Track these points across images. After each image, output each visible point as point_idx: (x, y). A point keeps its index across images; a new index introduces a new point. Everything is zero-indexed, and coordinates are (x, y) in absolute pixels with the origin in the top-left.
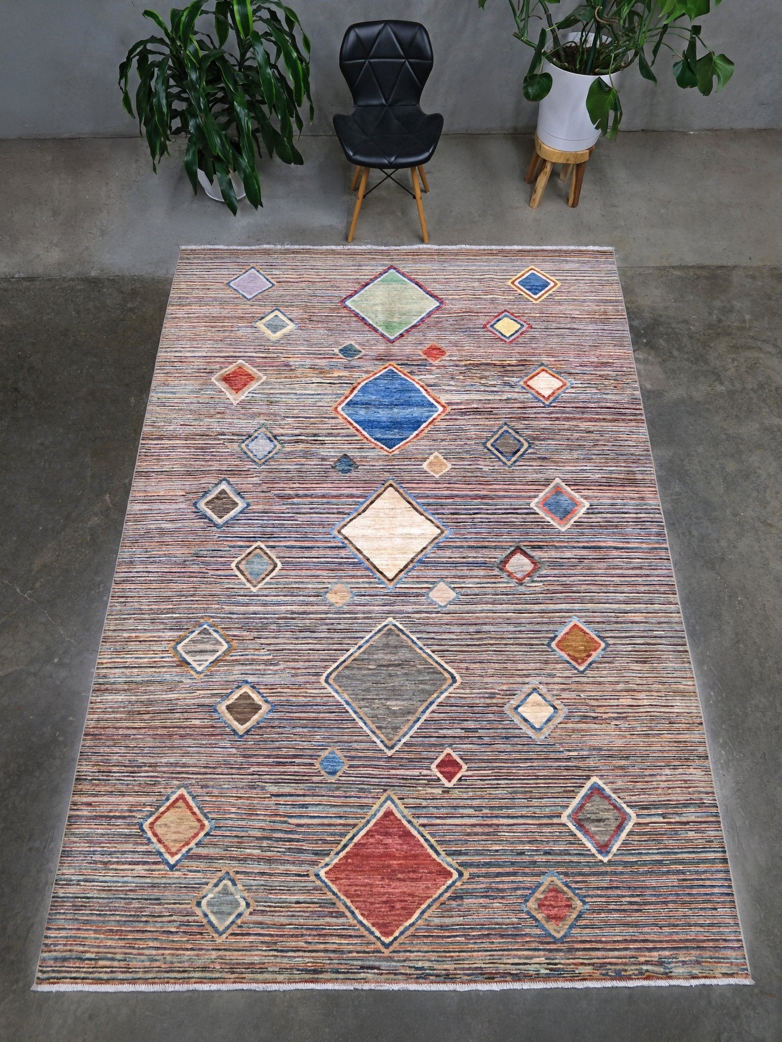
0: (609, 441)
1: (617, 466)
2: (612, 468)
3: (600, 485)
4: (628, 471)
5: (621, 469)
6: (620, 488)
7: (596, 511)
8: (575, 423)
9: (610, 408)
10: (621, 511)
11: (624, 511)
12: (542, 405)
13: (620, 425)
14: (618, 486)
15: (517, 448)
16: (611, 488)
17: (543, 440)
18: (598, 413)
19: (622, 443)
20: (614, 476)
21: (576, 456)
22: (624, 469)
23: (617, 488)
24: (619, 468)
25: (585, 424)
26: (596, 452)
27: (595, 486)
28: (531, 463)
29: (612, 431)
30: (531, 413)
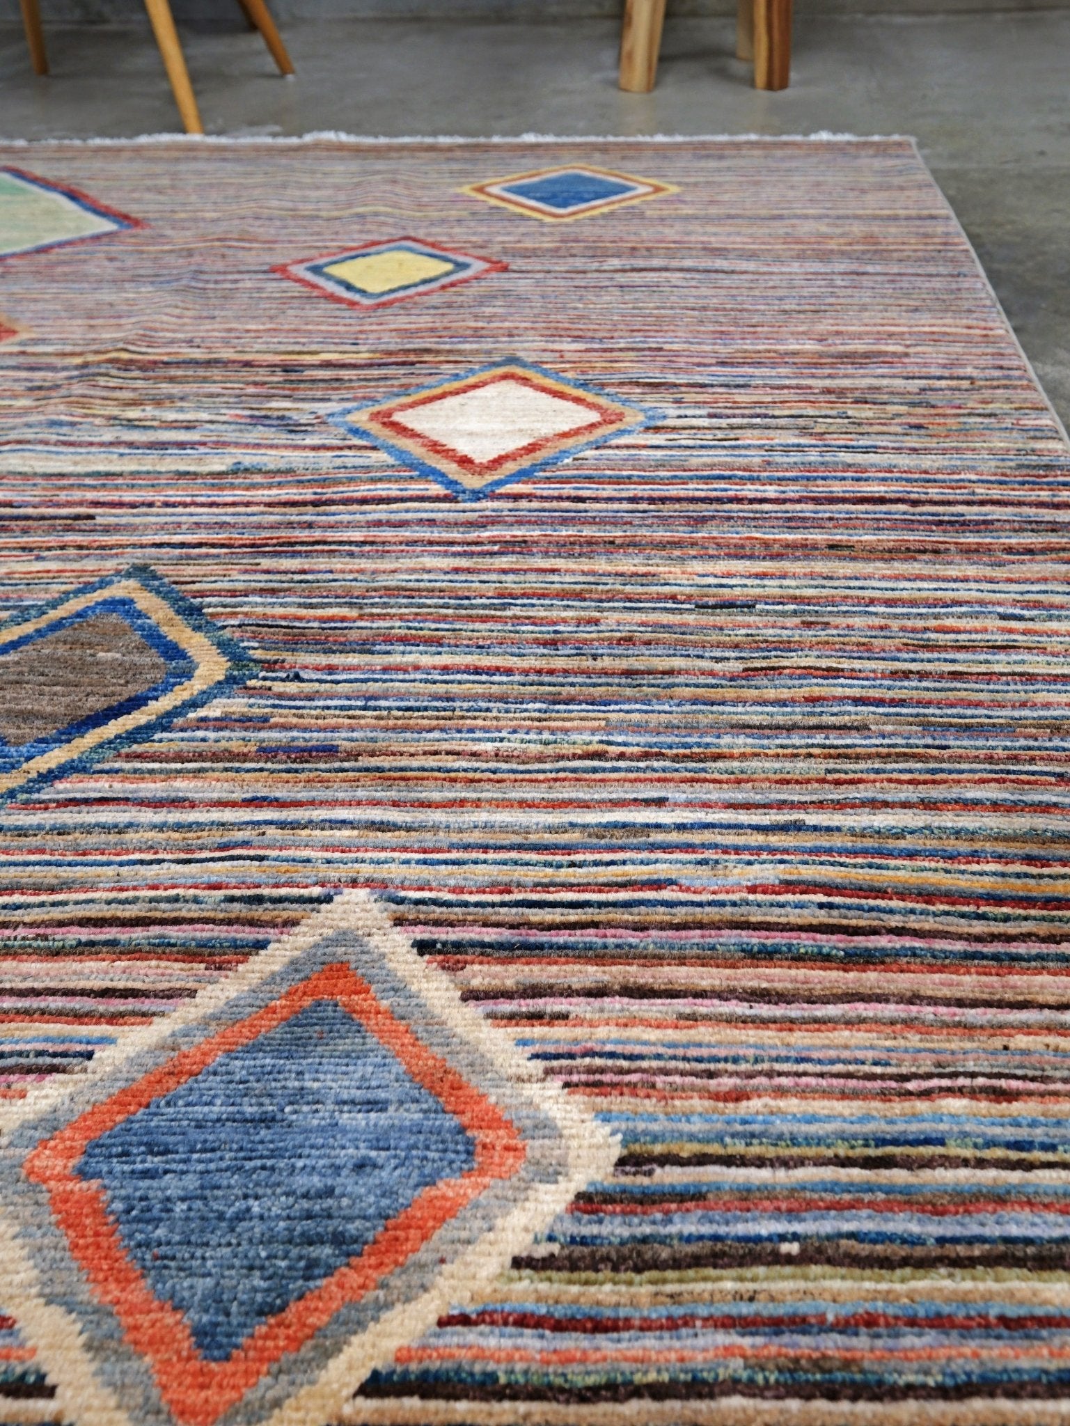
0: (865, 653)
1: (928, 805)
2: (882, 820)
3: (766, 955)
4: (1033, 836)
5: (968, 821)
6: (969, 983)
7: (688, 1224)
8: (629, 563)
9: (882, 501)
10: (988, 1225)
11: (1018, 1224)
12: (436, 489)
13: (953, 571)
14: (940, 962)
15: (133, 690)
16: (871, 979)
17: (365, 647)
18: (792, 523)
19: (965, 662)
20: (901, 873)
21: (585, 739)
22: (993, 822)
23: (931, 983)
24: (948, 820)
25: (698, 566)
26: (755, 715)
27: (707, 957)
28: (182, 786)
29: (889, 603)
30: (349, 525)
